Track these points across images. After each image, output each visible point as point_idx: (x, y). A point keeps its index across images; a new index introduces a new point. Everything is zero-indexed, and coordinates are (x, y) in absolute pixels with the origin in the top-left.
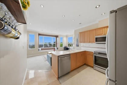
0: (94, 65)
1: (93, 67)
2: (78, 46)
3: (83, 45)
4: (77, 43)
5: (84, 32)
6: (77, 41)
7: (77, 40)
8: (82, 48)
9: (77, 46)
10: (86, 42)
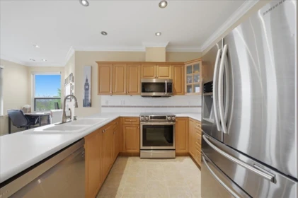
0: (142, 147)
1: (138, 155)
2: (90, 105)
3: (107, 102)
4: (86, 96)
5: (113, 63)
6: (87, 90)
7: (87, 84)
8: (104, 110)
9: (84, 106)
10: (119, 93)
